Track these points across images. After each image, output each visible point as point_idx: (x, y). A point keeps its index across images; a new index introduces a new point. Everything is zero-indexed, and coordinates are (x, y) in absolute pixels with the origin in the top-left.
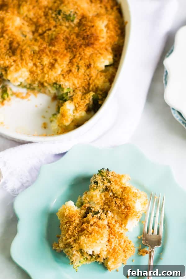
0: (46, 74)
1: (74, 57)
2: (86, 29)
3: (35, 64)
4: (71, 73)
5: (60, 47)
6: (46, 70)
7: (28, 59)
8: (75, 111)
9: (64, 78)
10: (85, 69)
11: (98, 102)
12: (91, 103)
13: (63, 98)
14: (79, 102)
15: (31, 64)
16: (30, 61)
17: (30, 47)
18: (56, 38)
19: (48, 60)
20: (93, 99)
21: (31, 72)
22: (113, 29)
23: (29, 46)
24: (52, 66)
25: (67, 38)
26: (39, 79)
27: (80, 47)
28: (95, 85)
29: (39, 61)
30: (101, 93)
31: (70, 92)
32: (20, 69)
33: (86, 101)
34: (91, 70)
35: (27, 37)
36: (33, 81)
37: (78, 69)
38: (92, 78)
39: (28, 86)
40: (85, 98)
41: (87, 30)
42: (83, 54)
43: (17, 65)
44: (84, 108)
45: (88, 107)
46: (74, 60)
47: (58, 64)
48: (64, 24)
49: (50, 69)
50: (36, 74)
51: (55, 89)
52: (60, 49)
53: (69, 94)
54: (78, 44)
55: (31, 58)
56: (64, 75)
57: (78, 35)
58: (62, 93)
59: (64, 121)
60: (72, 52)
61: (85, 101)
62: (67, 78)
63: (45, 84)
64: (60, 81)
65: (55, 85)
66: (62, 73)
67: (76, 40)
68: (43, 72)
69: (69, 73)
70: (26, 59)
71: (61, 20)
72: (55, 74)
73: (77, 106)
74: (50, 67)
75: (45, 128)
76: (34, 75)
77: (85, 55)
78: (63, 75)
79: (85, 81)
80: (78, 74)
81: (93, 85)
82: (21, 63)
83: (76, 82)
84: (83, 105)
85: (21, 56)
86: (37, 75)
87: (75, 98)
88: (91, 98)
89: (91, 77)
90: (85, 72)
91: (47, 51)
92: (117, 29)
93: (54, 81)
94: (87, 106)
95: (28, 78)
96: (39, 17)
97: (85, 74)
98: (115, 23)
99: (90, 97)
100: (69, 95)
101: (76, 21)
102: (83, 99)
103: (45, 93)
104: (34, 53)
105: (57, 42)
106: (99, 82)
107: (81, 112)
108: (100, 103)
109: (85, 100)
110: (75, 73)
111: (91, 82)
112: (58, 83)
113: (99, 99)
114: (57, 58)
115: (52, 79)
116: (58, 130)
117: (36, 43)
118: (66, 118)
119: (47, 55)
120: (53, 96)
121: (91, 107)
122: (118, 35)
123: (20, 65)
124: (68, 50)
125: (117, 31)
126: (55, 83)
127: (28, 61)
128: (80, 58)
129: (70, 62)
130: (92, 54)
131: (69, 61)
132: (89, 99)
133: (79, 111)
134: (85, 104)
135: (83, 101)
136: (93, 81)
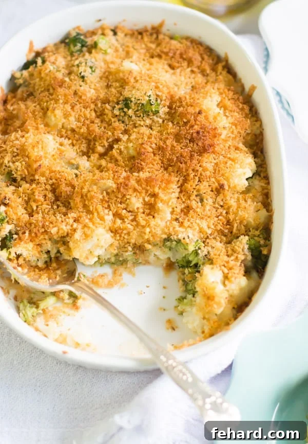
0: (143, 227)
1: (186, 180)
2: (189, 121)
3: (117, 215)
4: (191, 212)
5: (152, 169)
6: (141, 219)
7: (100, 208)
8: (227, 282)
9: (181, 224)
10: (214, 197)
11: (261, 252)
12: (249, 258)
13: (189, 262)
14: (228, 262)
15: (109, 218)
16: (106, 211)
17: (96, 184)
18: (140, 154)
19: (141, 200)
20: (249, 248)
21: (114, 231)
22: (235, 108)
23: (94, 183)
24: (151, 209)
25: (159, 148)
26: (133, 241)
27: (191, 157)
28: (241, 222)
29: (123, 206)
30: (257, 233)
31: (199, 248)
32: (93, 231)
33: (239, 256)
34: (225, 196)
35: (82, 167)
36: (123, 248)
37: (202, 200)
38: (231, 210)
39: (113, 260)
40: (234, 251)
41: (192, 122)
42: (200, 169)
43: (85, 226)
44: (240, 270)
45: (245, 266)
46: (188, 186)
47: (162, 201)
48: (142, 123)
49: (149, 214)
50: (125, 232)
51: (167, 250)
52: (157, 173)
53: (199, 251)
54: (185, 154)
55: (106, 205)
56: (181, 220)
57: (178, 137)
58: (184, 253)
59: (215, 306)
60: (179, 171)
61: (237, 257)
62: (186, 224)
63: (148, 246)
64: (176, 233)
65: (168, 243)
66: (174, 216)
67: (178, 148)
68: (138, 225)
69: (186, 214)
70: (96, 210)
71: (134, 117)
72: (162, 223)
73: (226, 271)
74: (147, 211)
75: (173, 329)
76: (123, 235)
77: (205, 170)
78: (177, 219)
79: (220, 220)
80: (204, 210)
81: (238, 221)
82: (91, 220)
83: (204, 225)
84: (236, 265)
85: (85, 206)
86: (129, 234)
87: (215, 257)
88: (246, 247)
89: (229, 208)
90: (214, 203)
91: (133, 182)
92: (241, 106)
93: (164, 236)
94: (243, 265)
95: (111, 245)
96: (88, 122)
97: (217, 206)
98: (231, 94)
99: (244, 247)
100: (202, 254)
101: (163, 110)
102: (232, 255)
103: (147, 263)
104: (108, 193)
105: (143, 160)
106: (248, 213)
107: (238, 280)
108: (265, 252)
109: (236, 255)
110: (198, 210)
111: (231, 217)
112: (174, 237)
113: (260, 246)
114: (157, 190)
115: (159, 232)
116: (203, 328)
117: (105, 174)
118: (216, 299)
119: (135, 190)
120: (165, 265)
121: (250, 264)
122: (246, 116)
123: (91, 225)
124: (170, 169)
125: (242, 109)
126: (168, 239)
127: (102, 213)
128: (197, 178)
129: (181, 192)
130: (216, 164)
131: (179, 190)
132: (243, 250)
133: (233, 279)
134: (239, 264)
135: (233, 258)
136: (236, 214)
